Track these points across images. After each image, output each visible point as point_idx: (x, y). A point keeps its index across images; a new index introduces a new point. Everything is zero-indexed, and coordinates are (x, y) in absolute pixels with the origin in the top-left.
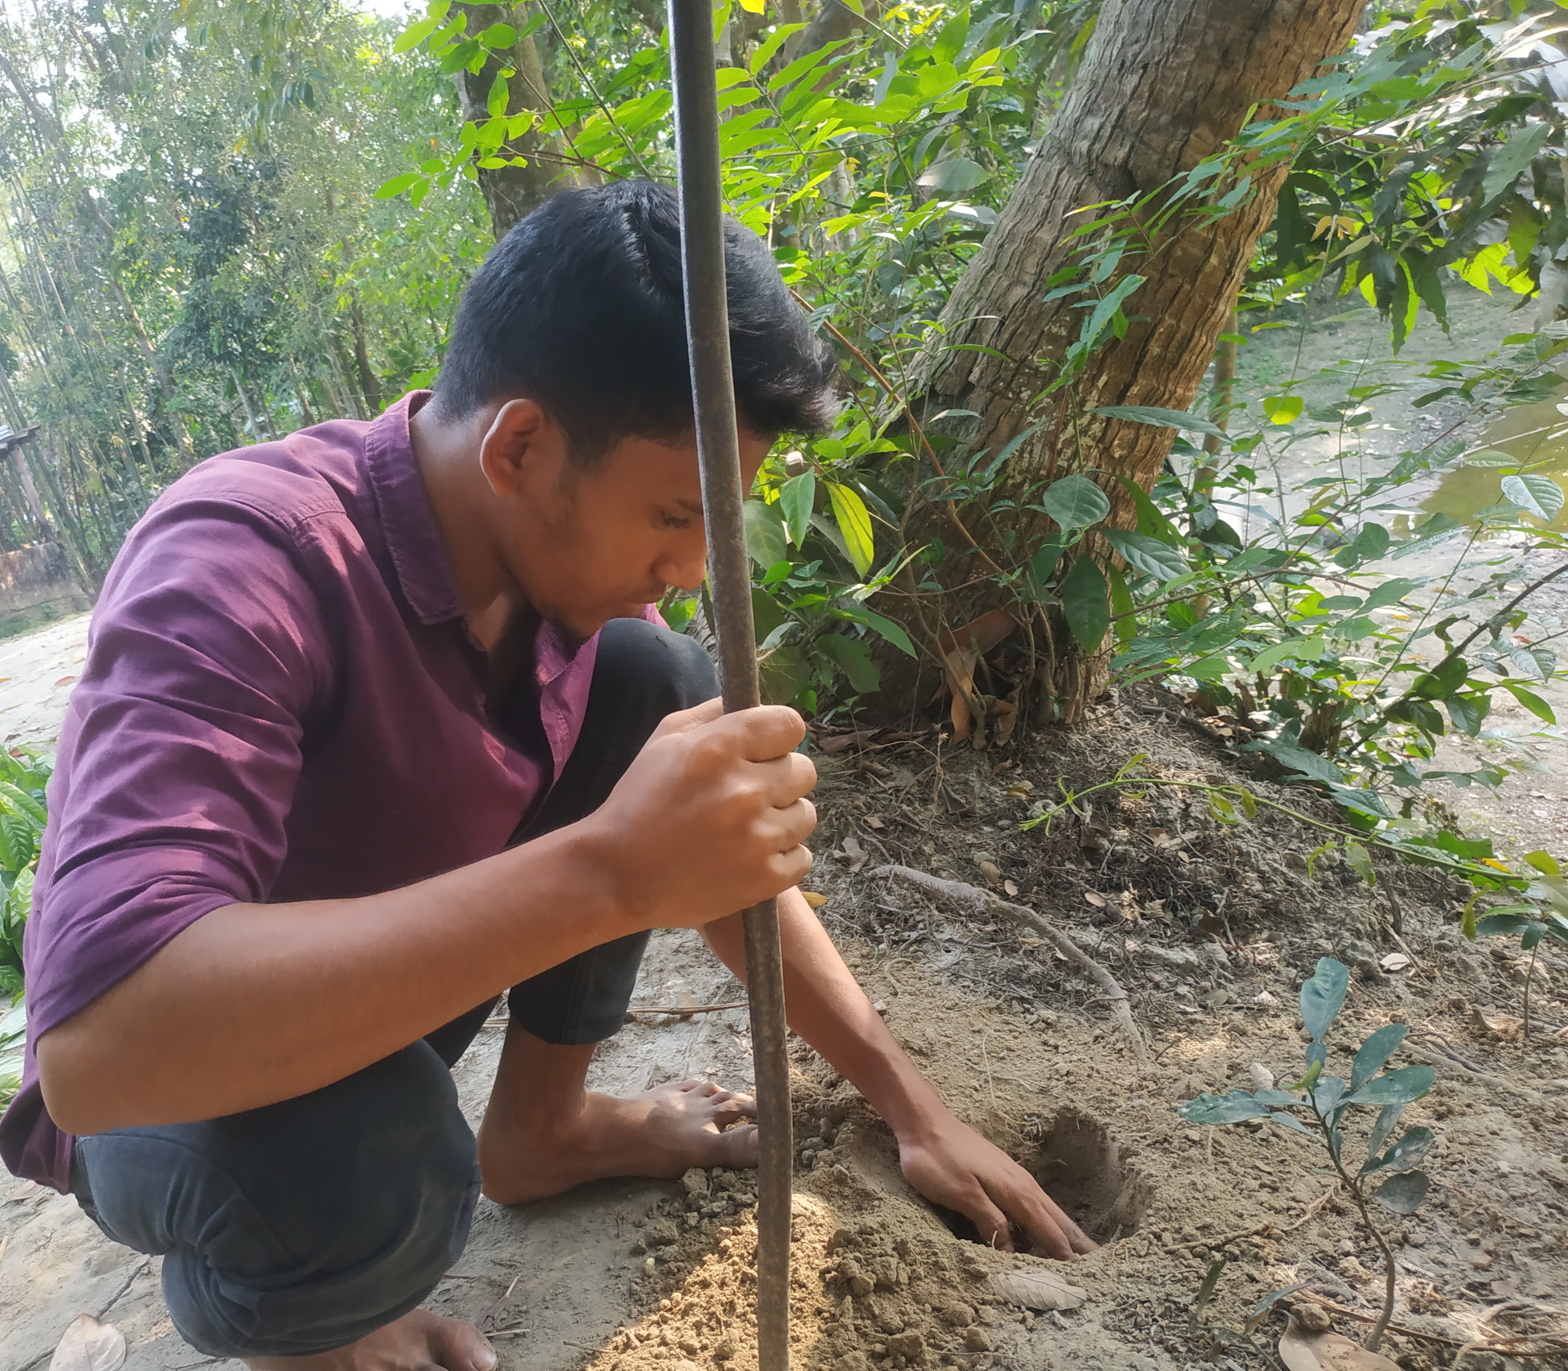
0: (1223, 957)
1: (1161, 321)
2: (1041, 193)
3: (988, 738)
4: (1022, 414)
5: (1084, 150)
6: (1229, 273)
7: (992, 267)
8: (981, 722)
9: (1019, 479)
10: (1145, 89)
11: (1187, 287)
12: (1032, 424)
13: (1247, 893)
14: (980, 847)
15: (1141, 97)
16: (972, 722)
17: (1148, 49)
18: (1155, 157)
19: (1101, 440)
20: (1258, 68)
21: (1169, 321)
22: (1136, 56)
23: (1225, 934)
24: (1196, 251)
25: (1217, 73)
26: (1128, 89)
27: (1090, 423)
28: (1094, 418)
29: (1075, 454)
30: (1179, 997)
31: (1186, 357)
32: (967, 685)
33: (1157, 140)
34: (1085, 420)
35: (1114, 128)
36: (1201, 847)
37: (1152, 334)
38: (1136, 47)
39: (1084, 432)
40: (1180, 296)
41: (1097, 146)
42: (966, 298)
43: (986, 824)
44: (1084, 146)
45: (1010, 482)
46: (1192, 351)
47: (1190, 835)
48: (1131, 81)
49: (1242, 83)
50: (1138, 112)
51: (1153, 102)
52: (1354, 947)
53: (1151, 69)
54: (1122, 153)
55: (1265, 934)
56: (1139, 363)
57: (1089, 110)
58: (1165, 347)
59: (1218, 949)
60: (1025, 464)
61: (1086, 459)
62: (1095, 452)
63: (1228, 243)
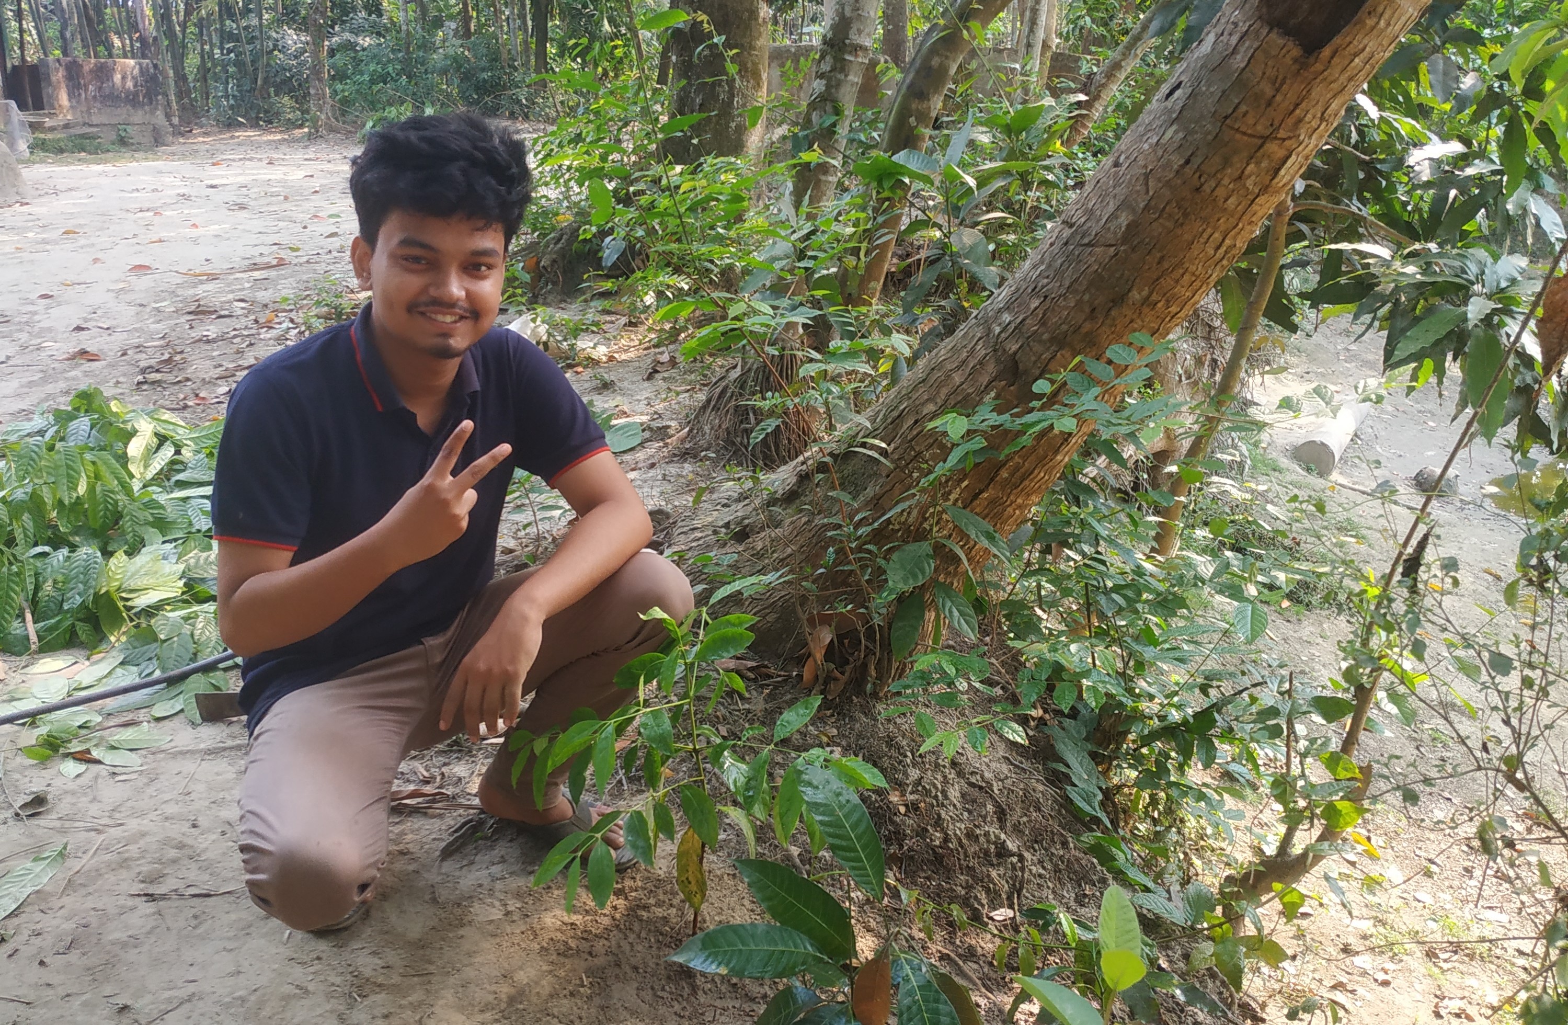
2: (965, 347)
5: (997, 332)
8: (821, 680)
10: (1040, 312)
15: (1037, 315)
16: (816, 678)
17: (1049, 287)
18: (1033, 359)
20: (1111, 326)
21: (1018, 459)
22: (1043, 287)
25: (1085, 320)
26: (1033, 306)
32: (820, 654)
33: (1037, 348)
35: (1016, 328)
37: (1004, 465)
38: (1046, 281)
41: (1003, 335)
44: (997, 330)
48: (1035, 303)
49: (1099, 331)
50: (1032, 326)
51: (1043, 322)
53: (1048, 300)
54: (1015, 347)
57: (1008, 308)
60: (903, 519)
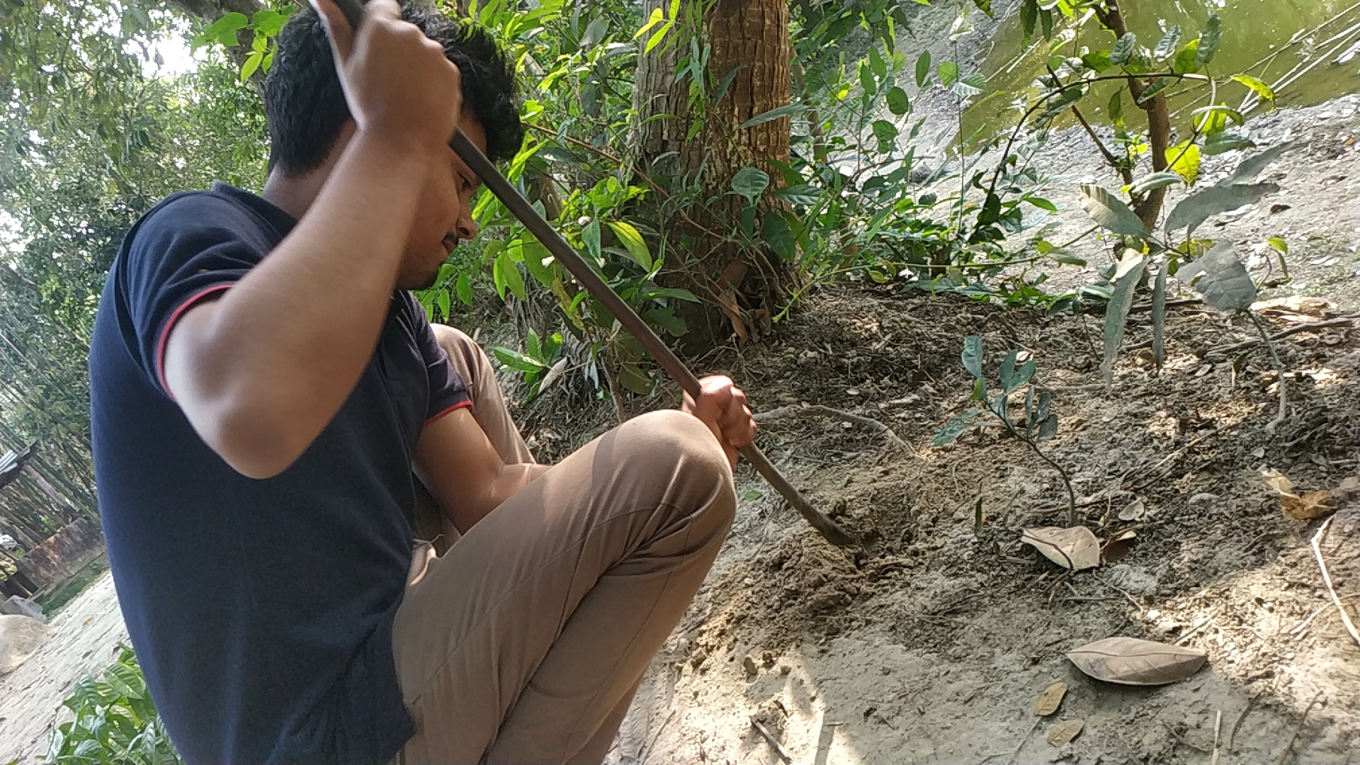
0: (931, 390)
1: (754, 66)
3: (760, 334)
4: (701, 147)
6: (778, 26)
7: (649, 71)
8: (752, 326)
9: (714, 184)
11: (760, 41)
12: (708, 150)
13: (930, 353)
14: (780, 392)
16: (748, 329)
19: (750, 144)
21: (758, 64)
23: (928, 379)
24: (757, 20)
27: (740, 138)
28: (741, 134)
29: (739, 157)
30: (919, 419)
31: (775, 81)
32: (736, 309)
34: (736, 137)
36: (897, 340)
37: (752, 75)
39: (739, 143)
40: (758, 48)
42: (642, 94)
43: (778, 379)
45: (710, 187)
46: (778, 77)
47: (888, 337)
52: (997, 356)
55: (949, 370)
56: (752, 93)
58: (763, 80)
59: (928, 387)
61: (746, 158)
62: (749, 153)
63: (771, 9)
